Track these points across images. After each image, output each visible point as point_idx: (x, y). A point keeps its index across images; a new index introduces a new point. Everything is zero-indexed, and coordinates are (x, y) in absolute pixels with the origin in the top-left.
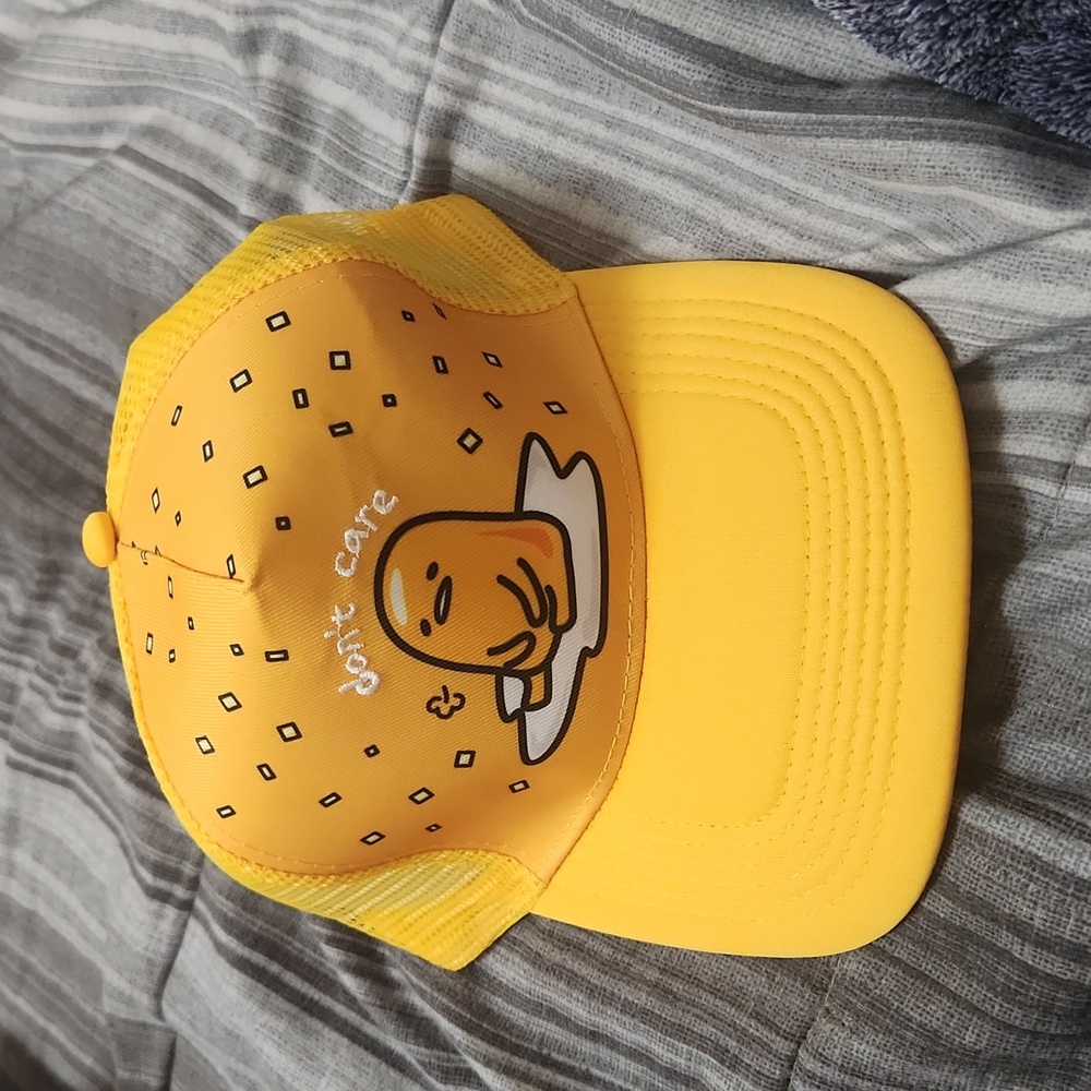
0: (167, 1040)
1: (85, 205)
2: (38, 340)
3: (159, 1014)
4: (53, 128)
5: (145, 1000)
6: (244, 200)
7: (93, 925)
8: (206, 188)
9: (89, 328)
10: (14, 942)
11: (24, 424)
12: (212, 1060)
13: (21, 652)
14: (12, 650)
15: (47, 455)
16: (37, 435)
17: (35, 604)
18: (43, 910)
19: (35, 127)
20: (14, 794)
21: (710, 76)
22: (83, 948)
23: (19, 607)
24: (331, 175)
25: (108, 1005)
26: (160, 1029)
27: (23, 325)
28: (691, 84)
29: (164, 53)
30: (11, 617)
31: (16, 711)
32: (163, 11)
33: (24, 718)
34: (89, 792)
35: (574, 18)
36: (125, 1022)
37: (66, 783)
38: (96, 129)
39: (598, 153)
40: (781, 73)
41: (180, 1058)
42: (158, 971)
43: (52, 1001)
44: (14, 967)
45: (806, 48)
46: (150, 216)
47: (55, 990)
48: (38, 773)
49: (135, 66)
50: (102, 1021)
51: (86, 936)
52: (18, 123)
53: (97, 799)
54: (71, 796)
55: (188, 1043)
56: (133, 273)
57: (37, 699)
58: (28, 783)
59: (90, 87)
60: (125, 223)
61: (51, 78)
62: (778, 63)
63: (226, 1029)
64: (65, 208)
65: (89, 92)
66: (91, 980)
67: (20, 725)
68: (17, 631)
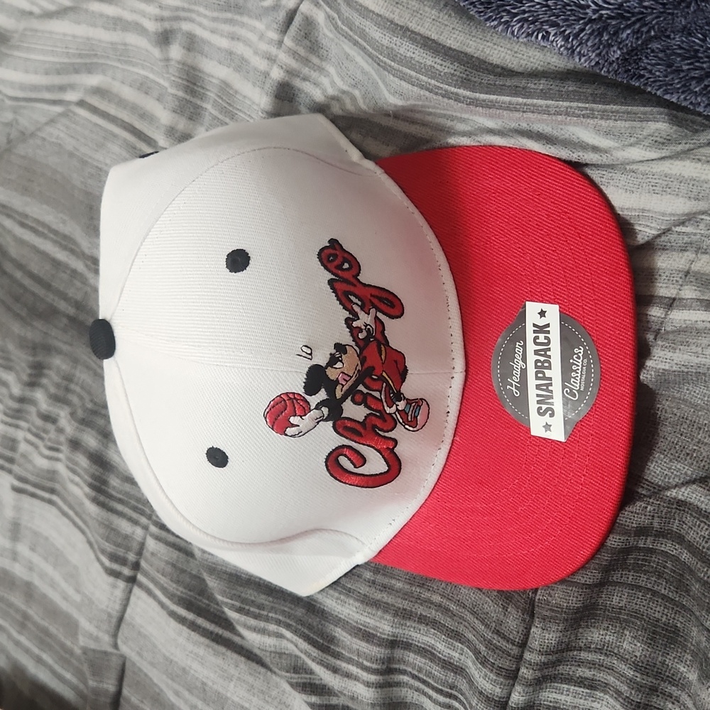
0: (120, 662)
1: (58, 138)
2: (27, 222)
3: (116, 646)
4: (35, 88)
5: (106, 638)
6: (162, 137)
7: (71, 592)
8: (136, 129)
9: (61, 215)
10: (17, 600)
11: (18, 275)
12: (150, 674)
13: (18, 418)
14: (12, 417)
15: (34, 294)
16: (27, 282)
17: (27, 388)
18: (37, 582)
19: (22, 87)
20: (18, 509)
21: (455, 70)
22: (64, 606)
23: (16, 390)
24: (215, 121)
25: (82, 641)
26: (116, 655)
27: (17, 212)
28: (442, 74)
29: (108, 43)
30: (12, 397)
31: (17, 456)
32: (108, 17)
33: (22, 461)
34: (66, 508)
35: (367, 30)
36: (94, 651)
37: (50, 502)
38: (62, 88)
40: (499, 69)
41: (128, 673)
42: (114, 620)
43: (44, 637)
44: (18, 617)
45: (515, 55)
46: (101, 146)
47: (46, 632)
48: (33, 495)
49: (89, 50)
50: (78, 651)
51: (66, 598)
52: (12, 84)
53: (71, 513)
54: (54, 510)
55: (134, 664)
56: (90, 181)
57: (30, 449)
58: (27, 501)
59: (60, 63)
60: (83, 150)
61: (33, 56)
62: (498, 63)
64: (44, 139)
65: (58, 66)
66: (72, 627)
67: (20, 465)
68: (15, 405)
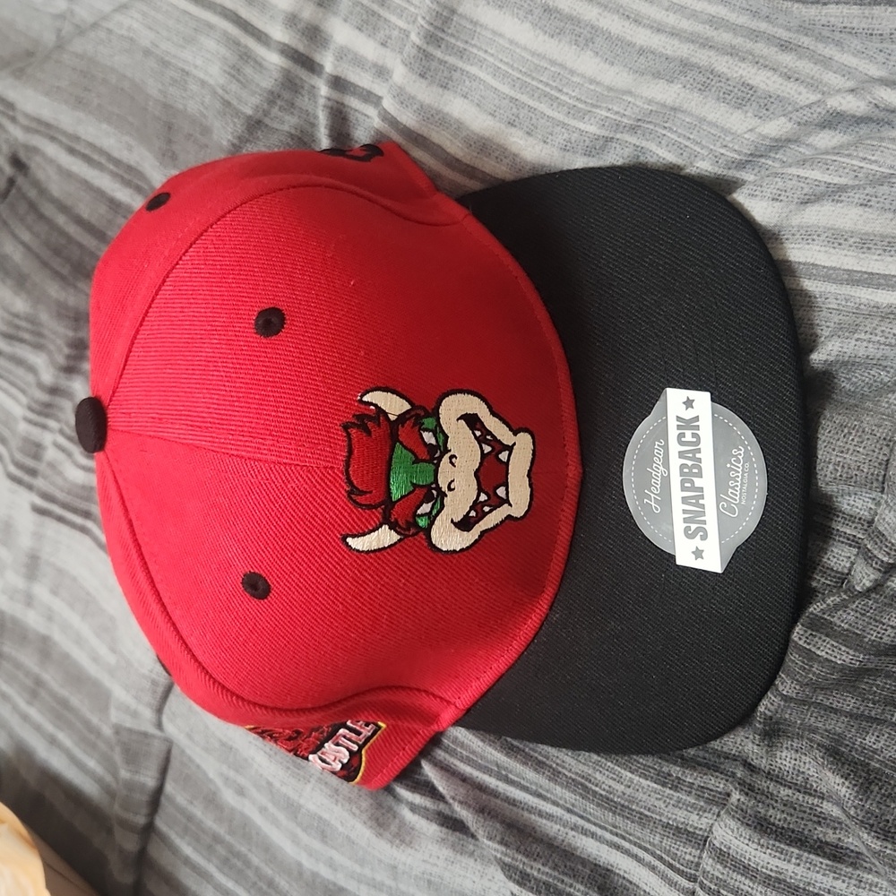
0: (164, 748)
1: (129, 29)
2: (78, 147)
3: (159, 725)
5: (148, 714)
6: (280, 28)
7: (103, 650)
8: (241, 18)
9: (126, 138)
10: (29, 660)
11: (61, 220)
12: (204, 766)
13: (47, 416)
14: (40, 413)
15: (81, 246)
16: (72, 229)
17: (62, 375)
18: (57, 636)
20: (38, 536)
22: (92, 669)
23: (48, 376)
24: (358, 9)
25: (115, 716)
26: (160, 738)
27: (64, 133)
30: (40, 386)
31: (42, 467)
33: (48, 472)
36: (130, 731)
37: (83, 530)
39: (600, 11)
41: (174, 764)
42: (160, 690)
43: (62, 712)
44: (29, 682)
46: (189, 41)
47: (64, 703)
48: (60, 519)
50: (107, 731)
51: (96, 659)
54: (87, 541)
55: (183, 752)
56: (171, 90)
57: (60, 456)
58: (51, 527)
60: (165, 46)
63: (221, 741)
64: (110, 31)
66: (101, 697)
67: (45, 478)
68: (44, 397)
